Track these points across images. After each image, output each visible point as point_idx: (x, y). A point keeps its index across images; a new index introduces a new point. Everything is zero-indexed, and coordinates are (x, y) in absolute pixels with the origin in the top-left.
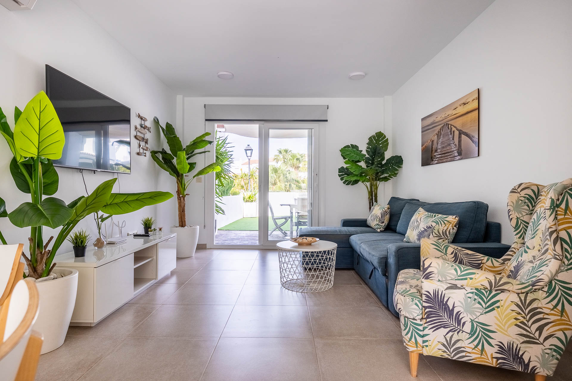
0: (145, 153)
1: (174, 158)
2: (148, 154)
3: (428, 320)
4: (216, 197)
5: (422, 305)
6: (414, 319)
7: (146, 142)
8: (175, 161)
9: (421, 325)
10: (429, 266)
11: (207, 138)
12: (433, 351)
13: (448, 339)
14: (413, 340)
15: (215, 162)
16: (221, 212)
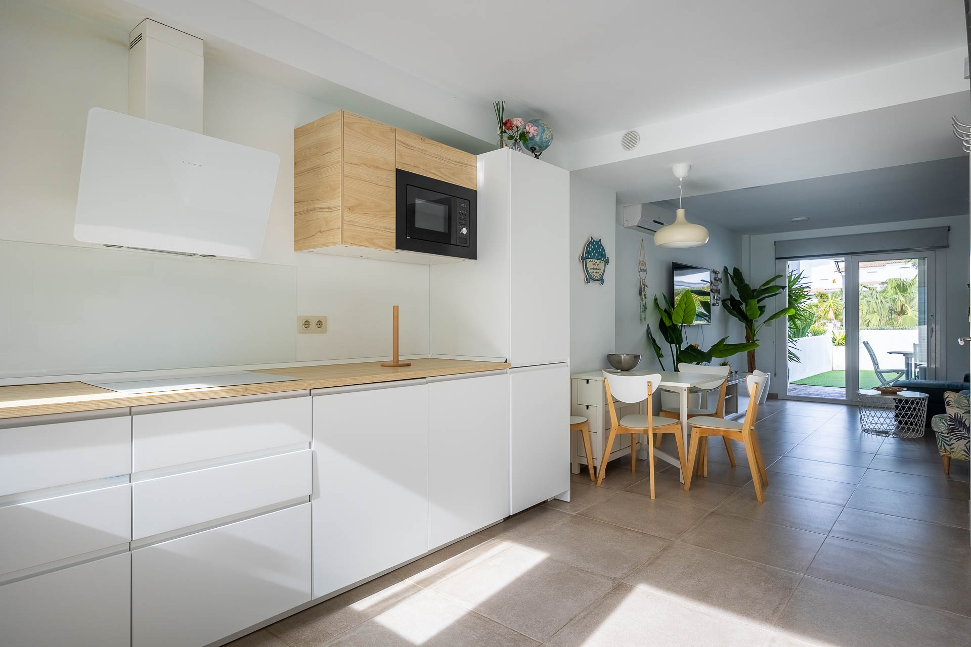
0: (718, 303)
1: (742, 304)
2: (720, 302)
3: (952, 434)
4: (789, 341)
5: (947, 424)
6: (942, 433)
7: (719, 293)
8: (743, 307)
9: (948, 437)
10: (948, 397)
11: (778, 282)
12: (958, 456)
13: (968, 447)
14: (943, 447)
15: (787, 307)
16: (795, 359)
